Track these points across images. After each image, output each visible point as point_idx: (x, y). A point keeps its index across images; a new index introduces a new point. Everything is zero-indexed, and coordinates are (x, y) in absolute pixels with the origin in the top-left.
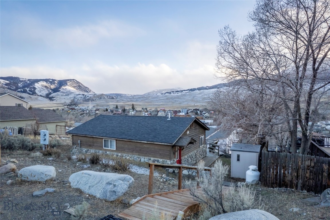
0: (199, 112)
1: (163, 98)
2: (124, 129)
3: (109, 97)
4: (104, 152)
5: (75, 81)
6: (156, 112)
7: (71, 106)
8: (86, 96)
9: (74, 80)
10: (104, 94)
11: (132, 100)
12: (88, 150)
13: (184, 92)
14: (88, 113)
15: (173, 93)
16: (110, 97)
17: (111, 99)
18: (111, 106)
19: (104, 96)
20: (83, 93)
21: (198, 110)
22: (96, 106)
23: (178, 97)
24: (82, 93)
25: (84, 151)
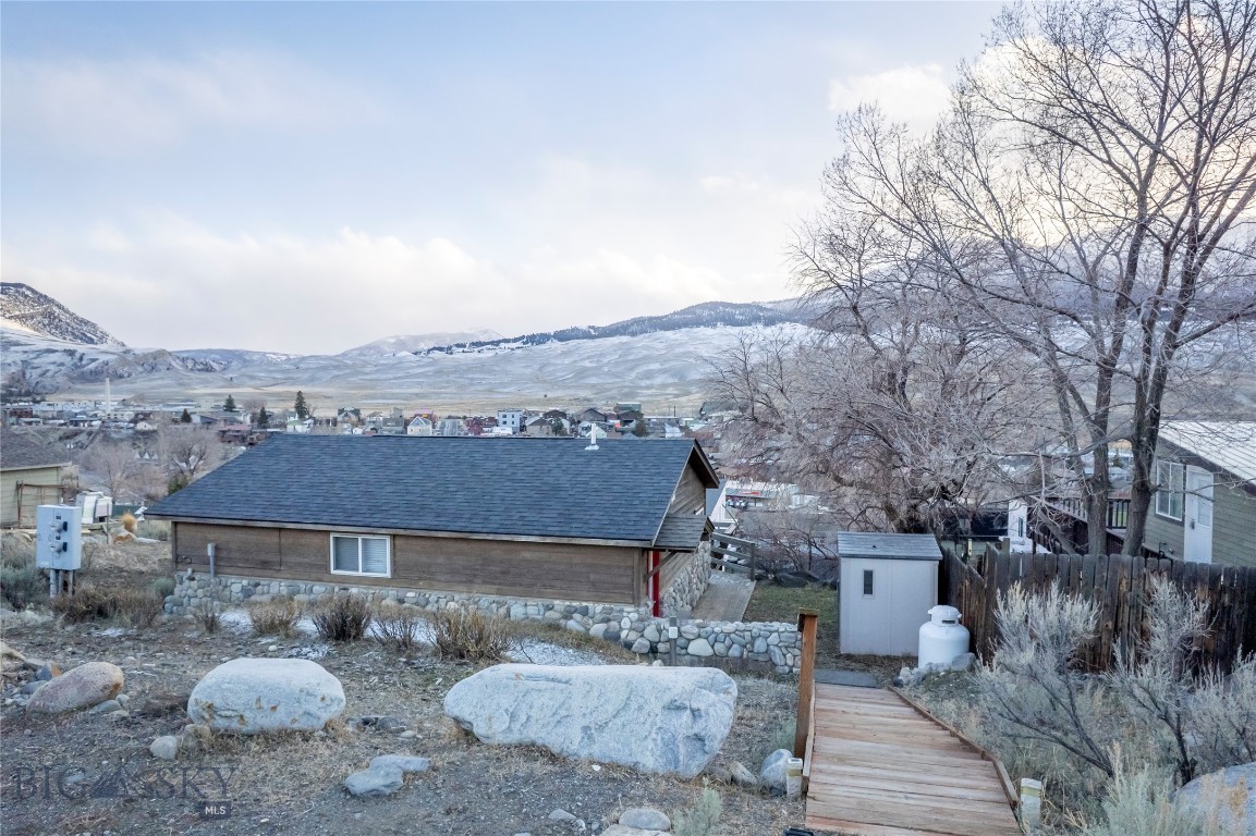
0: (566, 424)
1: (422, 370)
2: (417, 490)
3: (190, 364)
4: (336, 589)
5: (28, 293)
6: (397, 424)
7: (9, 401)
8: (85, 358)
9: (24, 289)
10: (169, 350)
11: (290, 375)
12: (257, 585)
13: (502, 345)
14: (100, 431)
15: (461, 350)
16: (195, 363)
17: (200, 370)
18: (203, 403)
19: (170, 359)
20: (71, 346)
21: (564, 415)
22: (131, 399)
23: (482, 367)
24: (62, 344)
25: (236, 588)
